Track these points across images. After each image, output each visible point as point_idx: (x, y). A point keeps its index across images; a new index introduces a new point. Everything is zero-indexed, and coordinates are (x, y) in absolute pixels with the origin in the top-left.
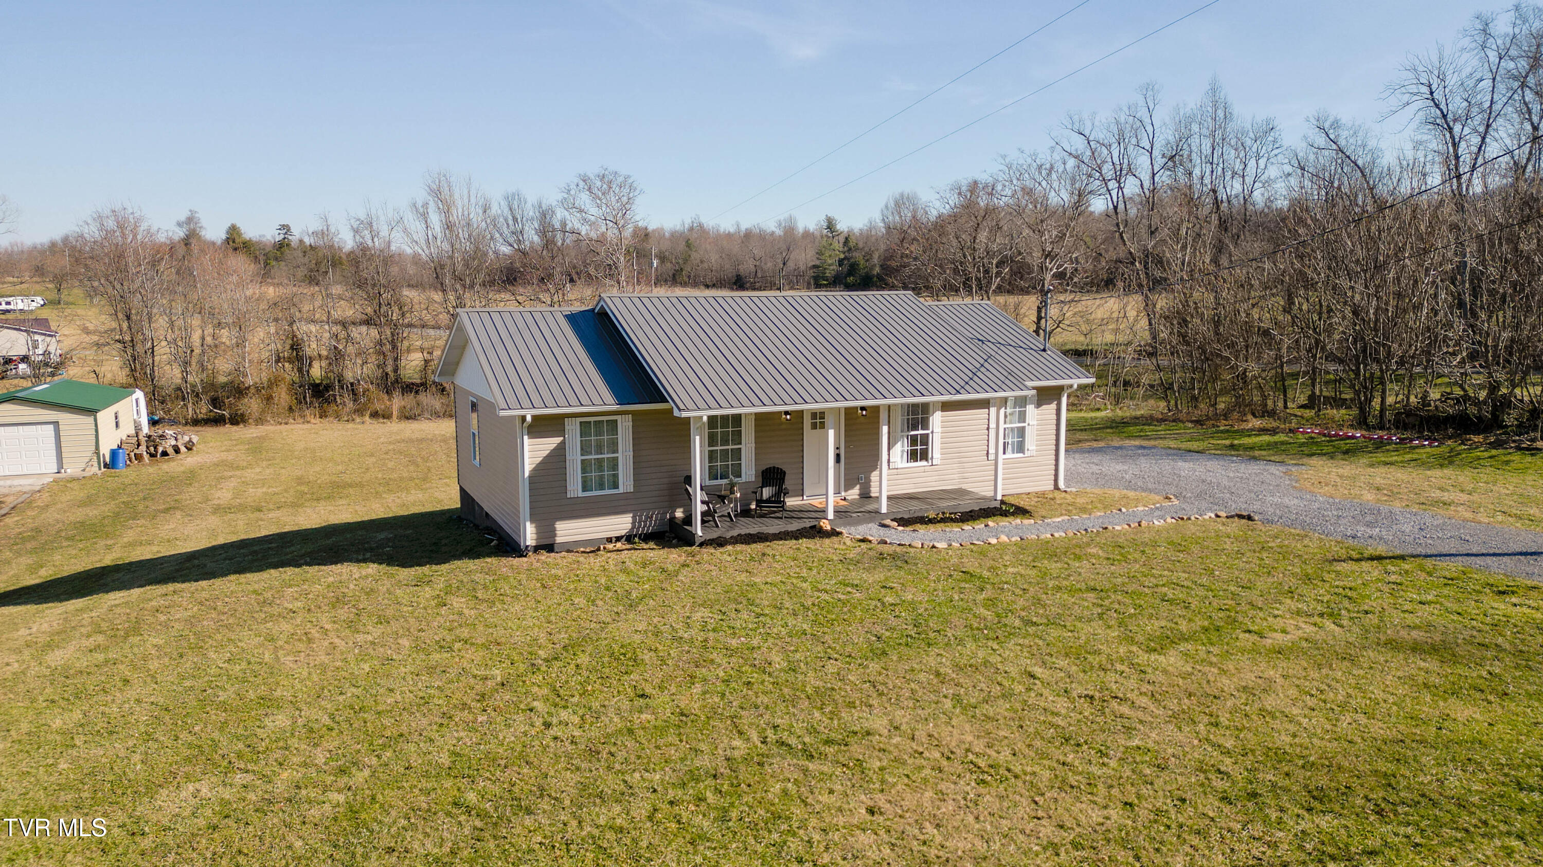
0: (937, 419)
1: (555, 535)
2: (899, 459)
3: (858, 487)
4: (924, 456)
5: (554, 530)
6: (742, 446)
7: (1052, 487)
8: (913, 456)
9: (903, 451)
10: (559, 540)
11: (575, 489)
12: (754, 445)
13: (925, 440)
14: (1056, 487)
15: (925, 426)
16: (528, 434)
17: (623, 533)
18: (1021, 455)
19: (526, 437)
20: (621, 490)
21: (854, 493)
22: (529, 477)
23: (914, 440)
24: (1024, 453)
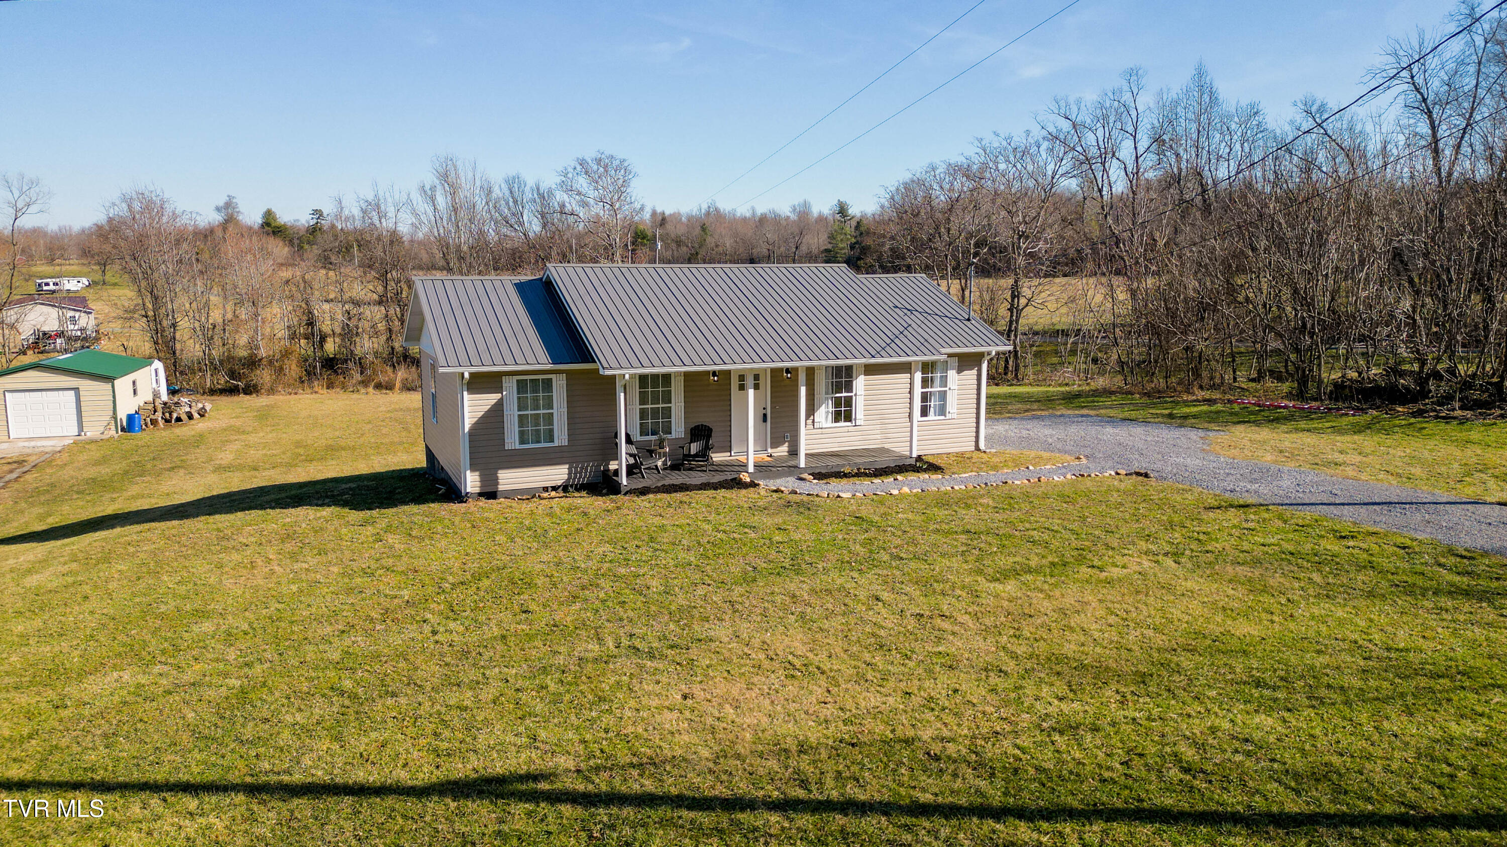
0: (860, 383)
1: (498, 484)
2: (823, 420)
3: (787, 444)
4: (848, 418)
5: (497, 478)
6: (672, 405)
7: (973, 448)
8: (837, 417)
9: (827, 412)
10: (501, 488)
11: (512, 441)
12: (683, 404)
13: (849, 402)
14: (977, 448)
15: (849, 388)
16: (468, 390)
17: (559, 483)
18: (943, 417)
19: (465, 393)
20: (556, 444)
21: (782, 450)
22: (471, 430)
23: (837, 403)
24: (945, 416)
